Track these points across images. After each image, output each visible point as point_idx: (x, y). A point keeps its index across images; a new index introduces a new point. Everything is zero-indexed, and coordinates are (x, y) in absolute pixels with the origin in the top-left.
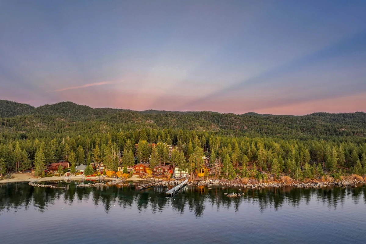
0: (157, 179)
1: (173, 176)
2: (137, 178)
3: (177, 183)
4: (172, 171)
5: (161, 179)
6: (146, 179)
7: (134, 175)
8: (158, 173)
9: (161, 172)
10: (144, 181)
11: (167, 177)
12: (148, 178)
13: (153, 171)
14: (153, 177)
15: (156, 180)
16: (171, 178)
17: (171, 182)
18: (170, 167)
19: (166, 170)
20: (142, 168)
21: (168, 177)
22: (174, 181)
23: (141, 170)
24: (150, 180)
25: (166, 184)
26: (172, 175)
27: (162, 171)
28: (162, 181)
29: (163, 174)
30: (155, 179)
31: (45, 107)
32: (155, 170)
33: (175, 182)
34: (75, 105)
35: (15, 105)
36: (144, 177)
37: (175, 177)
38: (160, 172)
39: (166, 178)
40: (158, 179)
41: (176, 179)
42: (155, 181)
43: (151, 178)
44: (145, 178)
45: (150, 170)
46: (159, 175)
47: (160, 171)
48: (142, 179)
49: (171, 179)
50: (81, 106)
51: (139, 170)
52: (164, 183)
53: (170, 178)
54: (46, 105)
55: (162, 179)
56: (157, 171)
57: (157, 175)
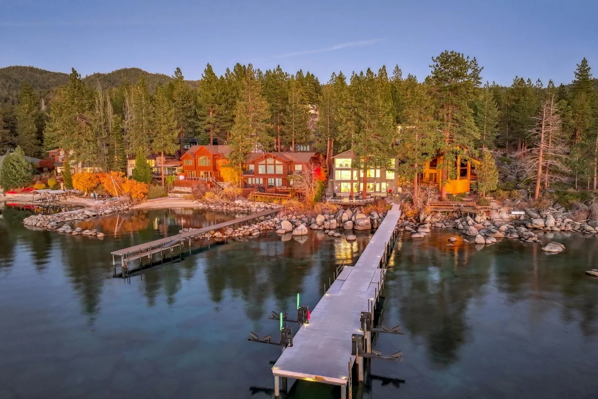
0: (257, 204)
1: (329, 190)
2: (186, 199)
3: (349, 225)
4: (324, 174)
5: (275, 205)
6: (217, 203)
7: (176, 189)
8: (265, 180)
9: (275, 176)
10: (210, 210)
11: (300, 196)
12: (225, 201)
13: (246, 171)
14: (245, 195)
15: (254, 209)
16: (321, 198)
17: (320, 219)
18: (313, 154)
19: (299, 168)
20: (204, 161)
21: (307, 195)
22: (336, 214)
23: (203, 168)
24: (232, 209)
25: (296, 232)
26: (325, 186)
27: (280, 170)
28: (276, 213)
29: (286, 182)
30: (250, 203)
31: (93, 77)
32: (252, 167)
33: (341, 221)
34: (145, 73)
35: (44, 75)
36: (208, 194)
37: (338, 194)
38: (271, 176)
39: (295, 202)
40: (262, 206)
41: (345, 207)
42: (249, 213)
43: (233, 200)
44: (212, 200)
45: (231, 166)
46: (271, 186)
47: (271, 170)
48: (201, 205)
49: (318, 207)
50: (154, 75)
51: (196, 167)
52: (286, 225)
53: (316, 200)
54: (96, 75)
55: (280, 203)
56: (261, 170)
57: (262, 189)
